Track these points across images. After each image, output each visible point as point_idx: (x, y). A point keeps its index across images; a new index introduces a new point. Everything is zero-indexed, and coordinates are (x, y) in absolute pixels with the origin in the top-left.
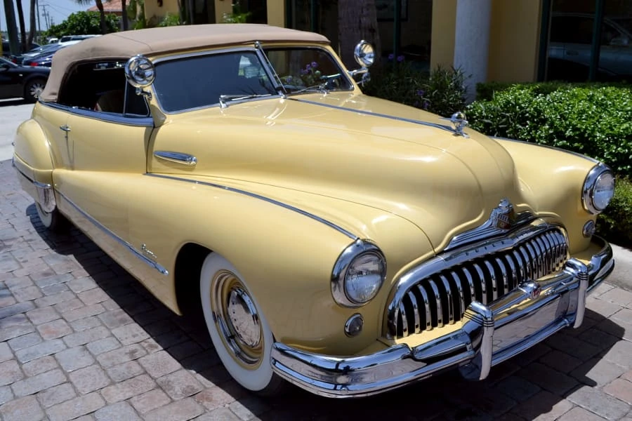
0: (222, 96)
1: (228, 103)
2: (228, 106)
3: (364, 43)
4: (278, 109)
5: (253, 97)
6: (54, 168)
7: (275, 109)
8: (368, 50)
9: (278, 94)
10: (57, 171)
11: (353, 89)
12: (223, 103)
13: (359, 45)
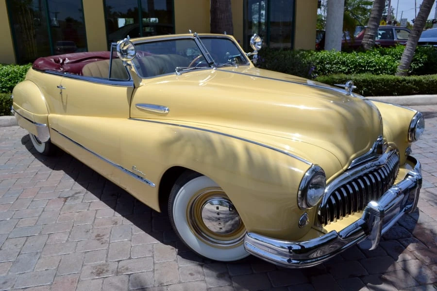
0: (177, 68)
1: (181, 72)
2: (181, 74)
3: (256, 36)
4: (210, 76)
5: (196, 69)
6: (49, 114)
7: (207, 76)
8: (258, 40)
9: (211, 67)
10: (51, 115)
11: (249, 64)
12: (178, 72)
13: (253, 37)
